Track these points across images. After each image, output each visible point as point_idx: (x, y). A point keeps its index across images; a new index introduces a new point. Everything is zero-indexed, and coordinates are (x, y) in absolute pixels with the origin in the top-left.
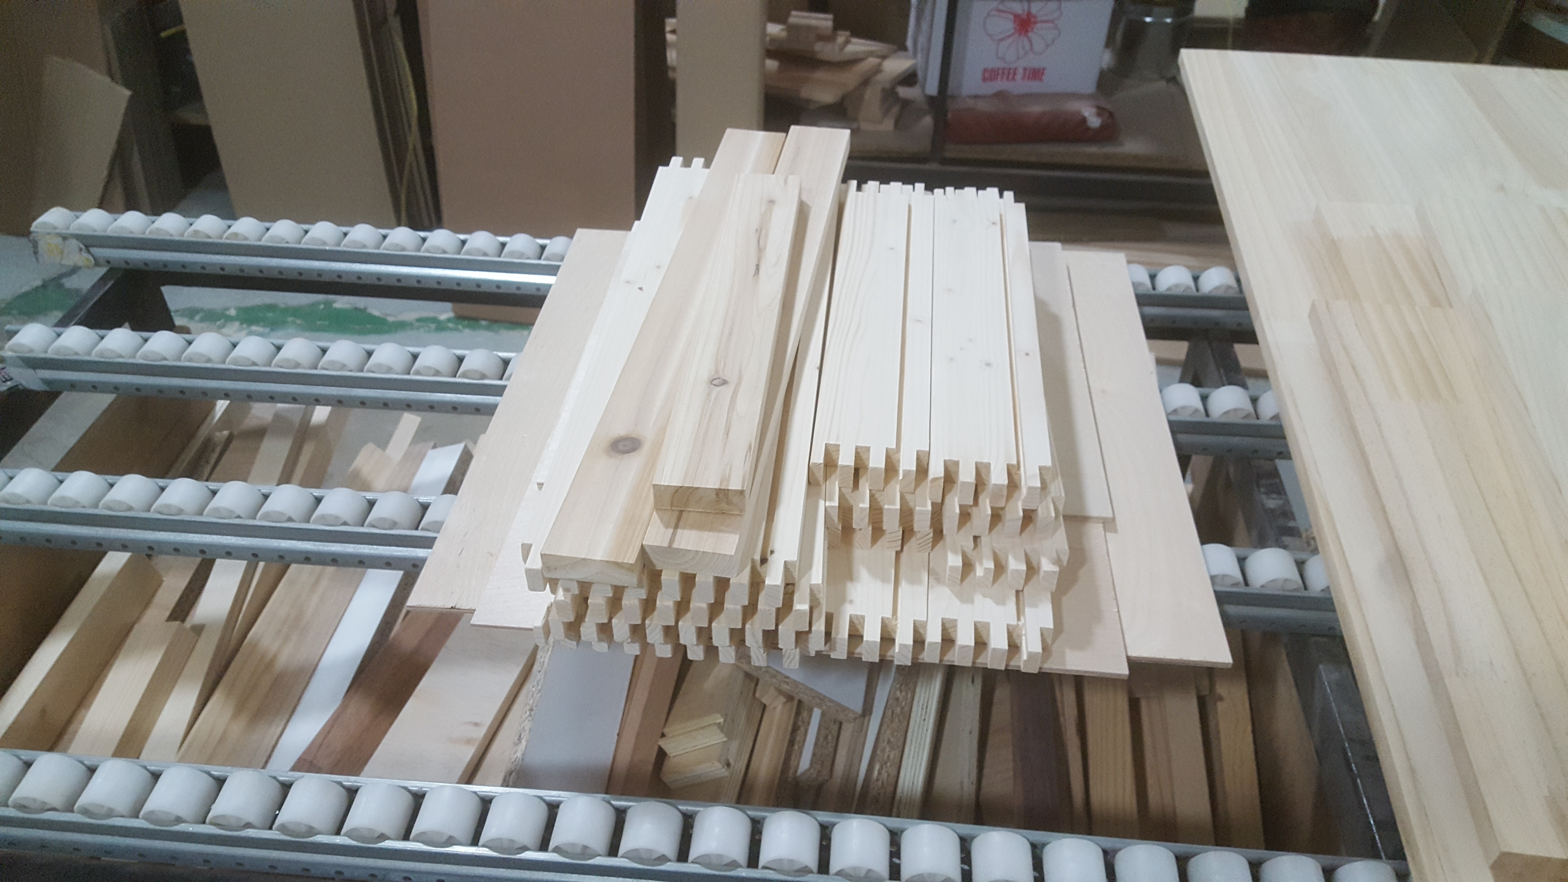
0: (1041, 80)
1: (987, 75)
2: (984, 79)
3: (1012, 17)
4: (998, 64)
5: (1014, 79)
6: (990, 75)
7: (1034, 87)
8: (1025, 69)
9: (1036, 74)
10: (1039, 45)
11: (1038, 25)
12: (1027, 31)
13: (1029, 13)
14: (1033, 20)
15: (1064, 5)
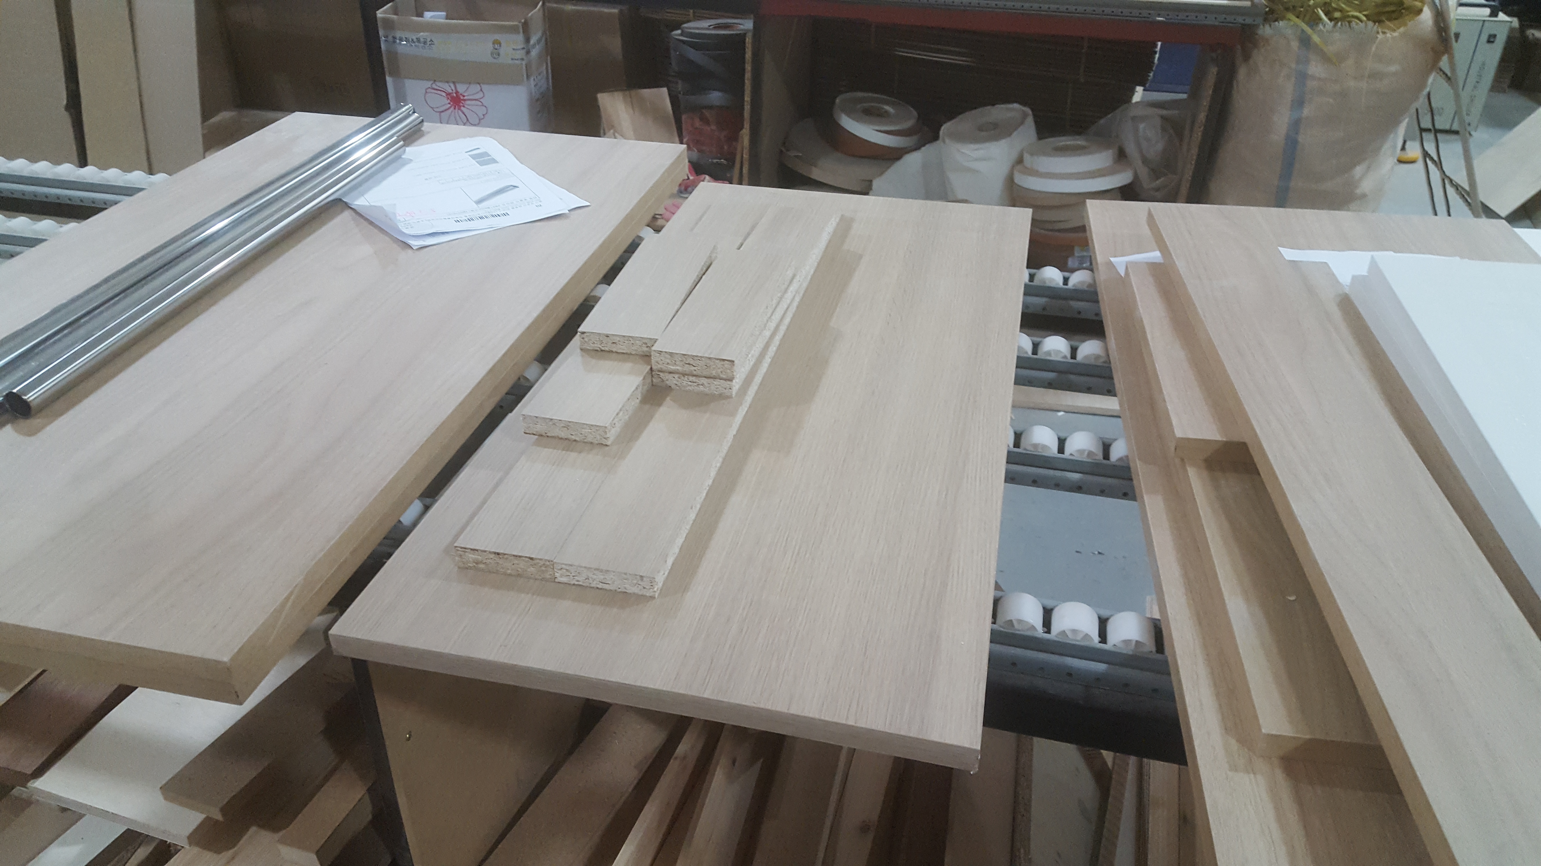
3: (445, 94)
10: (474, 119)
11: (468, 103)
12: (460, 107)
13: (457, 92)
14: (462, 98)
15: (485, 87)
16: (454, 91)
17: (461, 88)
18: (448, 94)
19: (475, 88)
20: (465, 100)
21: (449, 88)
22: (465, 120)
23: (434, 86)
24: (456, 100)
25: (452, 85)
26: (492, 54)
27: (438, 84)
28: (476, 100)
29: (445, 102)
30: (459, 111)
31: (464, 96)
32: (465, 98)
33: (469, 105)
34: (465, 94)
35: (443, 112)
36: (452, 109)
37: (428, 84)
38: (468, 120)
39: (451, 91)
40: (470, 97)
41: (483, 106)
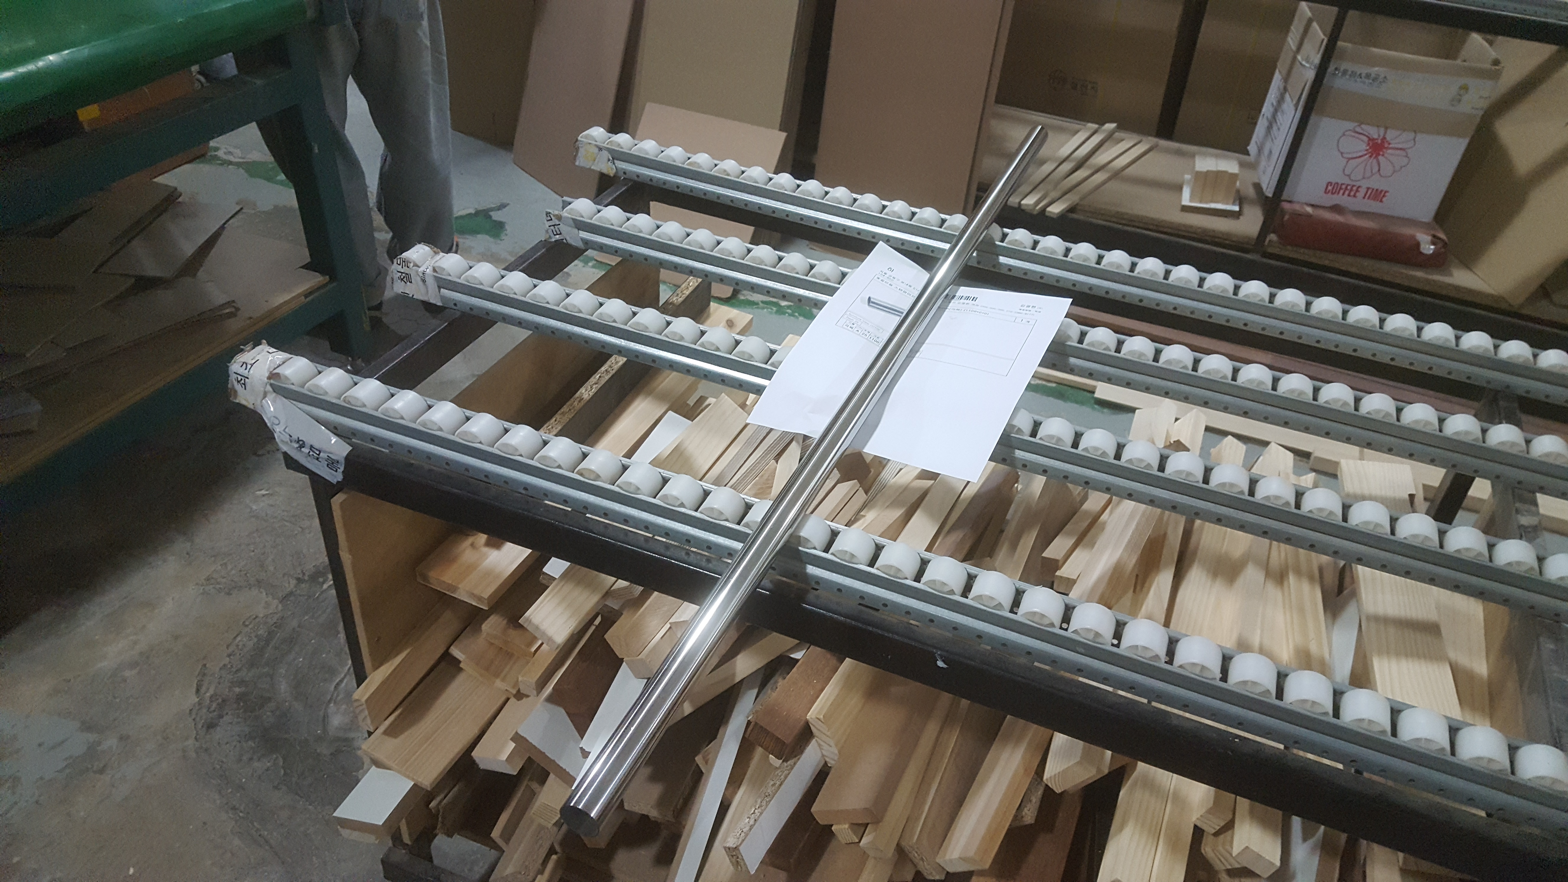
0: (1381, 201)
1: (1330, 188)
2: (1325, 191)
3: (1366, 139)
4: (1344, 180)
5: (1355, 196)
6: (1333, 188)
7: (1373, 206)
8: (1368, 189)
9: (1378, 195)
10: (1386, 169)
11: (1389, 151)
12: (1378, 155)
13: (1384, 138)
14: (1386, 145)
15: (1419, 136)
16: (1381, 137)
17: (1391, 135)
18: (1370, 139)
19: (1408, 136)
20: (1387, 148)
21: (1374, 132)
22: (1375, 169)
23: (1358, 129)
24: (1377, 148)
25: (1382, 131)
26: (1453, 100)
27: (1363, 126)
28: (1401, 149)
29: (1360, 147)
30: (1375, 161)
31: (1389, 144)
32: (1390, 146)
33: (1392, 155)
34: (1391, 142)
35: (1354, 159)
36: (1367, 156)
37: (1350, 125)
38: (1379, 170)
39: (1376, 136)
40: (1396, 146)
41: (1407, 156)
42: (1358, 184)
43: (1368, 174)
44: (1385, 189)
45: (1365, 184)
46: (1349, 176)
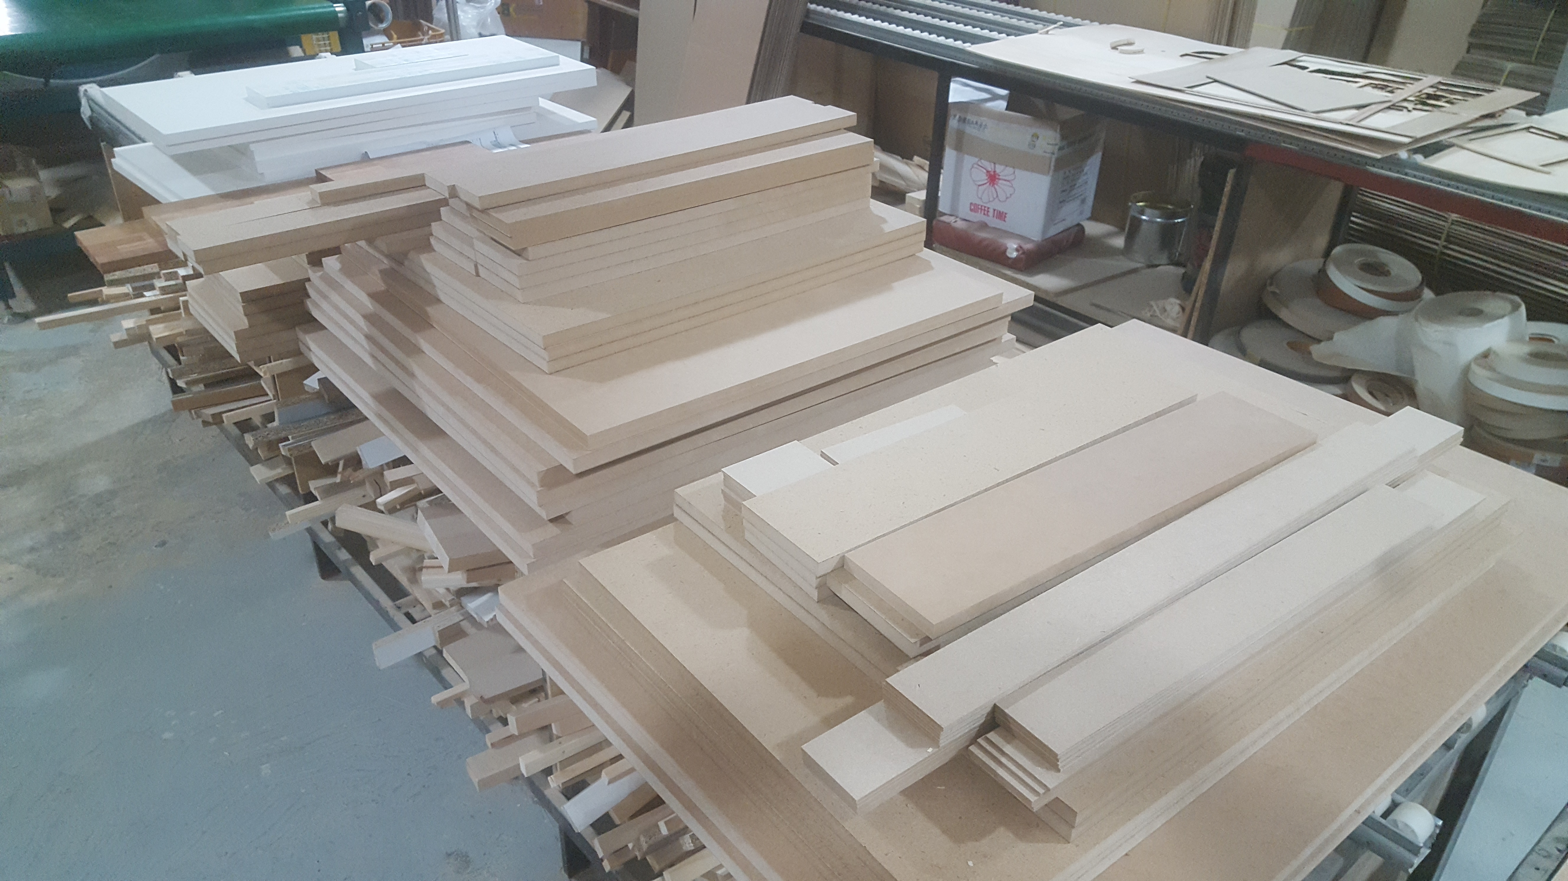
1: (972, 207)
2: (971, 210)
3: (985, 171)
4: (978, 202)
5: (988, 215)
6: (974, 208)
7: (1002, 224)
8: (994, 210)
9: (1001, 216)
10: (1002, 197)
11: (1000, 181)
12: (994, 184)
13: (995, 172)
14: (997, 177)
15: (1017, 171)
16: (993, 170)
17: (999, 169)
18: (988, 172)
19: (1010, 170)
20: (999, 179)
21: (990, 167)
22: (995, 196)
23: (979, 163)
24: (993, 178)
25: (993, 165)
26: (1029, 145)
27: (983, 161)
28: (1008, 180)
29: (983, 177)
30: (993, 188)
31: (999, 176)
32: (1001, 177)
33: (1003, 184)
34: (1001, 174)
35: (979, 185)
36: (988, 184)
37: (977, 160)
38: (997, 196)
39: (990, 170)
40: (1004, 178)
41: (1012, 186)
42: (987, 205)
43: (991, 199)
44: (1005, 211)
45: (992, 206)
46: (981, 199)
